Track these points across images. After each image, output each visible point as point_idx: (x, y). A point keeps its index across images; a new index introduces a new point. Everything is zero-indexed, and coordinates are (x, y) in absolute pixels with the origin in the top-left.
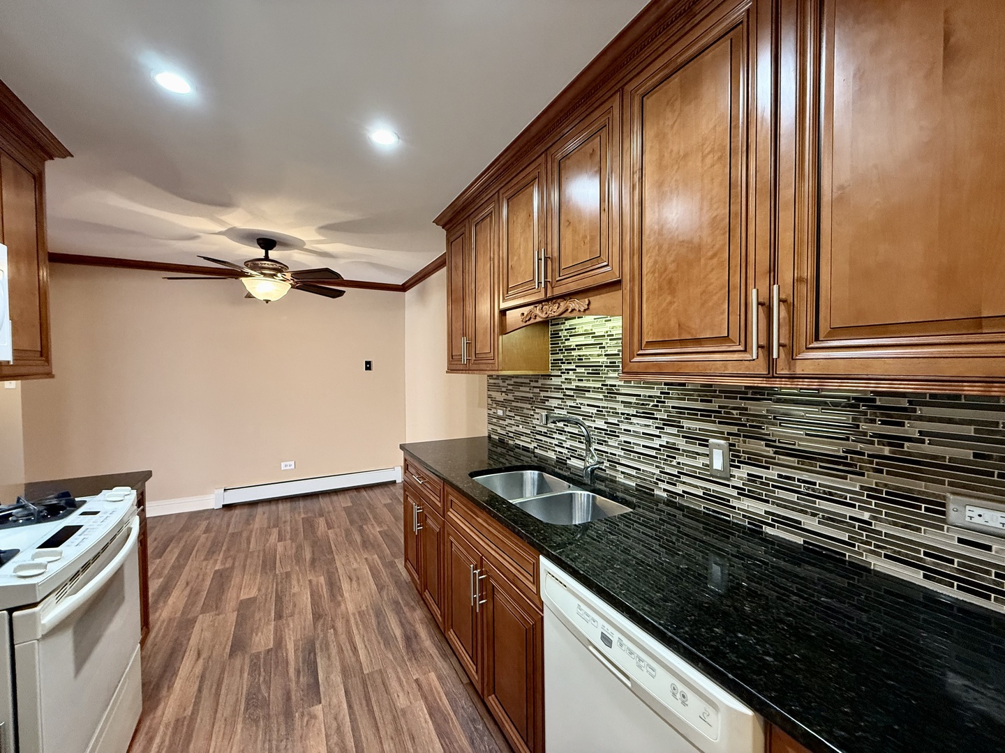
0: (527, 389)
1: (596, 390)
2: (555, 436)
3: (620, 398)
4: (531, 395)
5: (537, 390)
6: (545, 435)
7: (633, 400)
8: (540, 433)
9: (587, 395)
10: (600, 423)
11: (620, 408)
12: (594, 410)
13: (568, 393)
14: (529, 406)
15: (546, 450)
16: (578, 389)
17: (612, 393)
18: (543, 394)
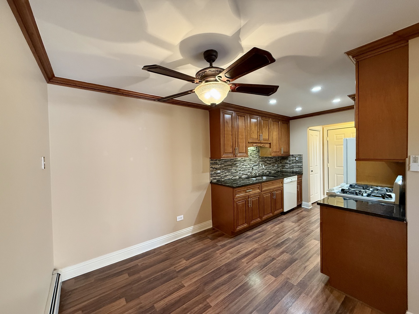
0: (230, 162)
1: (248, 160)
2: (238, 172)
3: (252, 161)
4: (231, 164)
5: (233, 162)
6: (236, 173)
7: (254, 161)
8: (234, 173)
9: (246, 161)
10: (249, 166)
11: (252, 163)
12: (247, 164)
13: (242, 161)
14: (231, 167)
15: (236, 177)
16: (244, 160)
17: (251, 160)
18: (235, 163)
